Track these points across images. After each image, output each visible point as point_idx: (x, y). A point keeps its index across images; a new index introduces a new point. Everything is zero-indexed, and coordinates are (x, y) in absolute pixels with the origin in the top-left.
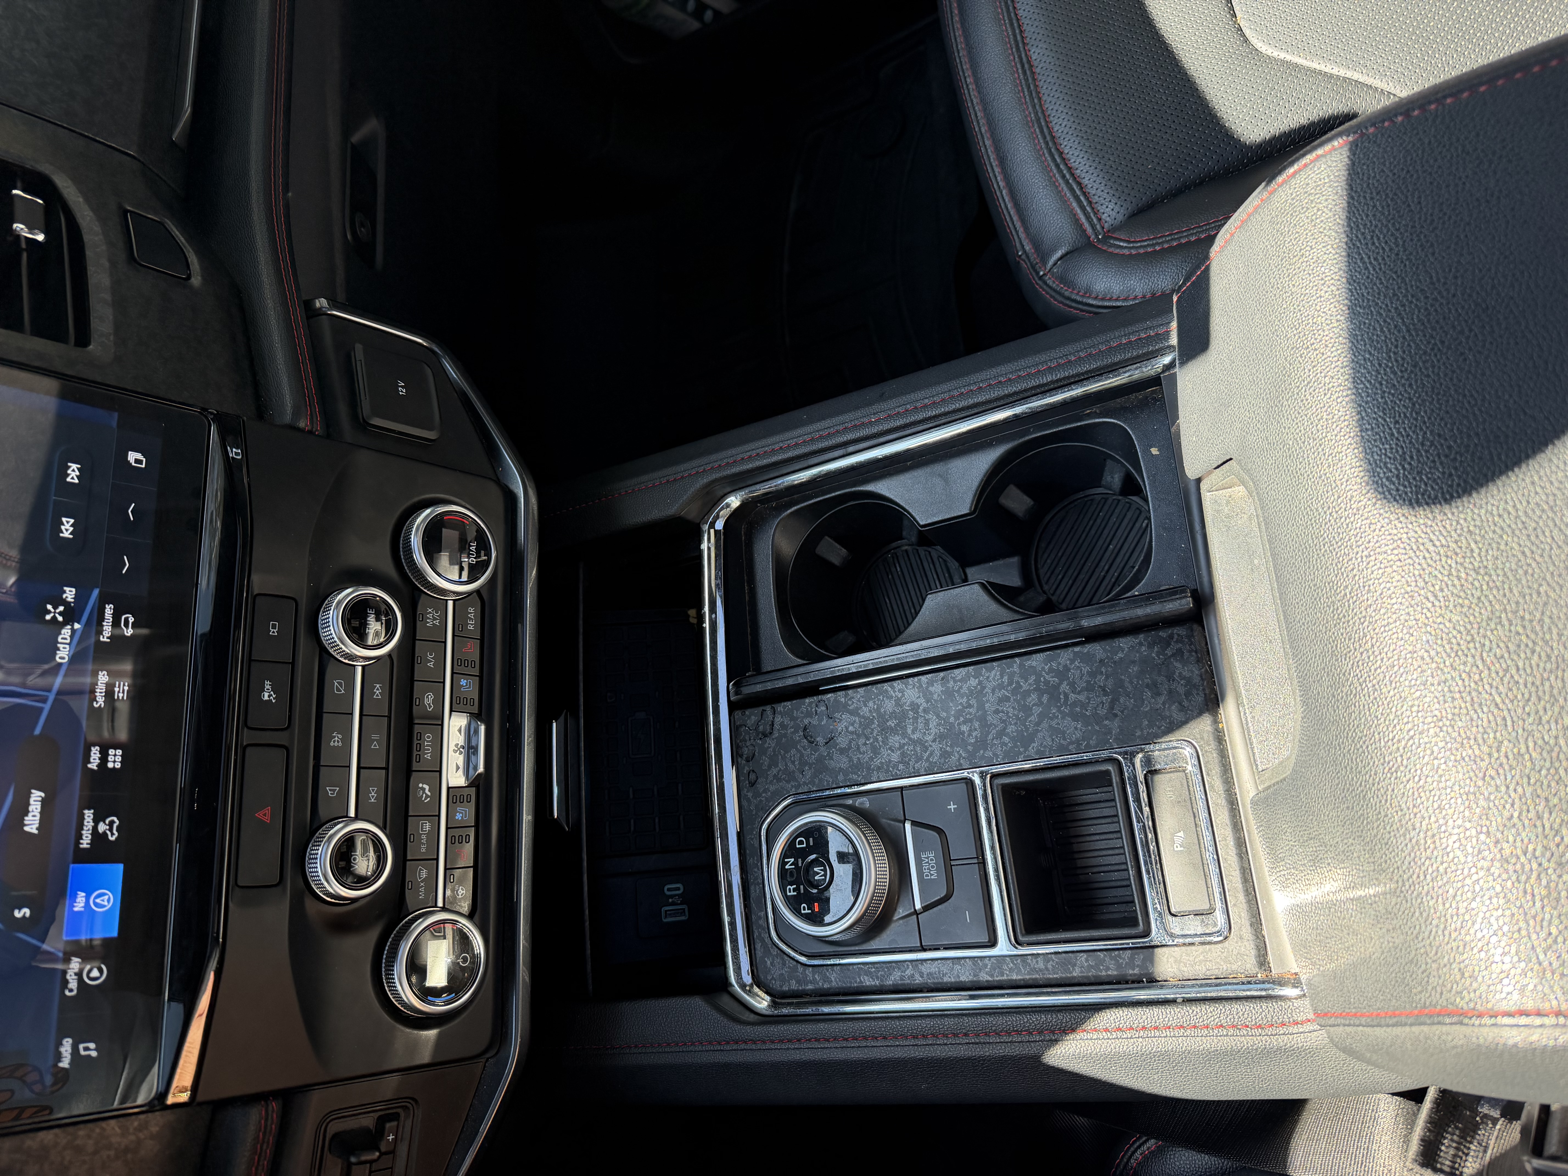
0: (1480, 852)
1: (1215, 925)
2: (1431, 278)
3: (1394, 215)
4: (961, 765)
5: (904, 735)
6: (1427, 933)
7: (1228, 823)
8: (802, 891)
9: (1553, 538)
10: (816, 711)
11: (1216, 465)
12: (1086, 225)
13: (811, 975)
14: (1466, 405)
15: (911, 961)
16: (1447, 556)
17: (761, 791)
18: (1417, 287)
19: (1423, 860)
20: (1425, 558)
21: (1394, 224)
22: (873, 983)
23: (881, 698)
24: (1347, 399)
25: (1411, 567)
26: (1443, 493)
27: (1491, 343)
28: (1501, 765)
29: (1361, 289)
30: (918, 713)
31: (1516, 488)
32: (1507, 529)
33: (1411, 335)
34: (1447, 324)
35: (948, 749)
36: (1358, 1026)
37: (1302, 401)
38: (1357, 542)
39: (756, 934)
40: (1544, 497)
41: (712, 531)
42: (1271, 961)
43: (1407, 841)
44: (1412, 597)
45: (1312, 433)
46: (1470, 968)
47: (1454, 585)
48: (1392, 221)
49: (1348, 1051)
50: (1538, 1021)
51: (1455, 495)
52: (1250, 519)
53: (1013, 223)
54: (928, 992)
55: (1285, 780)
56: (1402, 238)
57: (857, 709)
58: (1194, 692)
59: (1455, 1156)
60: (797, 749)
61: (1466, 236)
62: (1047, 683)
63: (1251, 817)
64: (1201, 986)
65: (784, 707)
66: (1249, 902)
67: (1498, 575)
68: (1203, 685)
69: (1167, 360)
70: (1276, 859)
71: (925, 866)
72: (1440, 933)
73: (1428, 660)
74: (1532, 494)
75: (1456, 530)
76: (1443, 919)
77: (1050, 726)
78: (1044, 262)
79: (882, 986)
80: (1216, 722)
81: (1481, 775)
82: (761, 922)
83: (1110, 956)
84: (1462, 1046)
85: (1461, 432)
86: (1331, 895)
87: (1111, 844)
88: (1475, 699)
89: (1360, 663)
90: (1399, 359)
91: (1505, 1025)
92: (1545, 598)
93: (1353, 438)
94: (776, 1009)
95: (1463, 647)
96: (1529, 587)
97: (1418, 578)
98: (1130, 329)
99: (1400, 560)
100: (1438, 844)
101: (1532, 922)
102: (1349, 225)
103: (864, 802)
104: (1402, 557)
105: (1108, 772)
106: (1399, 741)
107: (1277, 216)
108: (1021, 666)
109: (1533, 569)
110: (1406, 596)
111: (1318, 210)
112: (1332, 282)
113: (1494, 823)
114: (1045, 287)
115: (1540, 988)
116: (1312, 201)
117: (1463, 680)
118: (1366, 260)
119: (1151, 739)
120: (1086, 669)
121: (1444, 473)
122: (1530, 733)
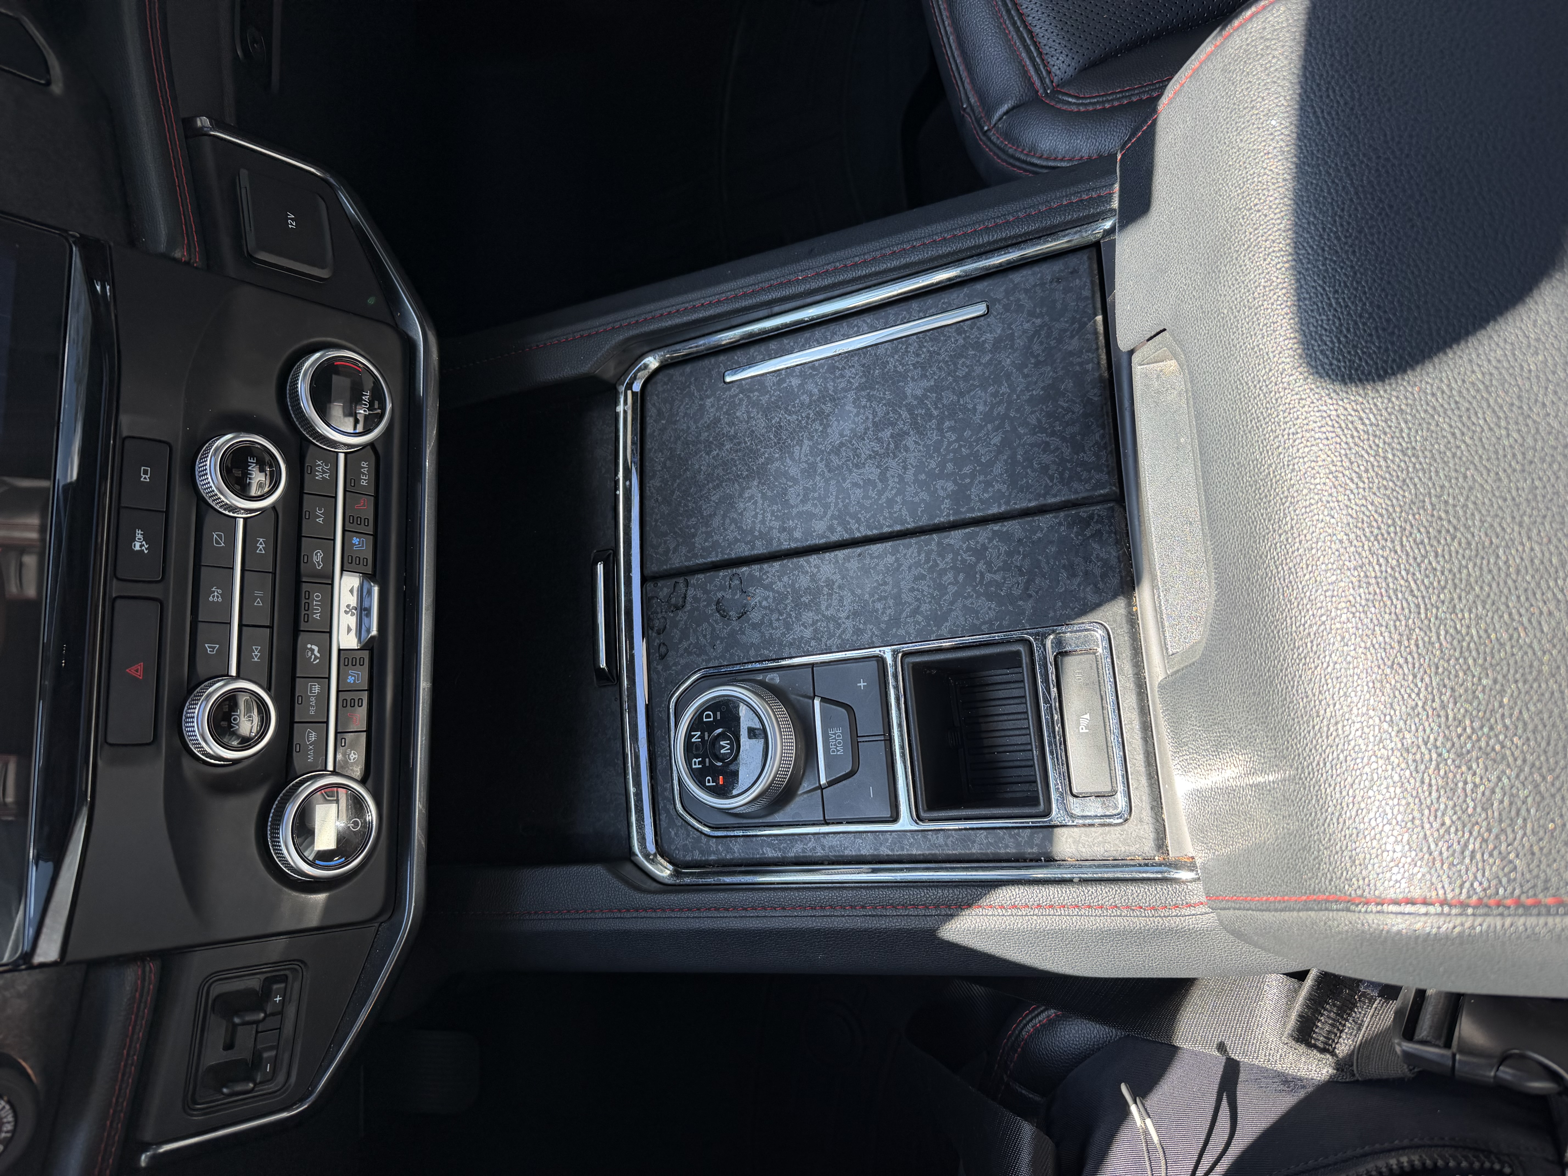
0: (1381, 741)
1: (1116, 807)
2: (1385, 135)
3: (1352, 66)
4: (873, 642)
5: (818, 611)
6: (1322, 821)
7: (1135, 707)
8: (707, 764)
9: (1485, 420)
10: (730, 584)
11: (1149, 336)
12: (1035, 78)
13: (714, 846)
14: (1410, 276)
15: (814, 834)
16: (1375, 436)
17: (671, 664)
18: (1370, 146)
19: (1324, 747)
20: (1352, 437)
21: (1351, 75)
22: (775, 855)
23: (796, 573)
24: (1287, 265)
25: (1338, 446)
26: (1377, 369)
27: (1441, 209)
28: (1410, 653)
29: (1311, 146)
30: (833, 589)
31: (1452, 366)
32: (1440, 409)
33: (1359, 198)
34: (1397, 187)
35: (861, 626)
36: (1248, 910)
37: (1240, 266)
38: (1284, 418)
39: (661, 805)
40: (1480, 376)
41: (629, 392)
42: (1169, 845)
43: (1311, 727)
44: (1336, 477)
45: (1248, 301)
46: (1361, 856)
47: (1380, 466)
48: (1350, 73)
49: (1238, 934)
50: (1423, 909)
51: (1389, 371)
52: (1180, 394)
53: (959, 73)
54: (829, 864)
55: (1194, 664)
56: (1359, 91)
57: (772, 583)
58: (1111, 574)
59: (1329, 1032)
60: (709, 623)
61: (1426, 91)
62: (963, 561)
63: (1158, 701)
64: (1099, 866)
65: (698, 580)
66: (1151, 785)
67: (1425, 457)
68: (1120, 567)
69: (1108, 225)
70: (1179, 745)
71: (832, 742)
72: (1335, 820)
73: (1346, 543)
74: (1468, 373)
75: (1386, 409)
76: (1339, 807)
77: (964, 606)
78: (989, 116)
79: (783, 858)
80: (1130, 605)
81: (1389, 663)
82: (667, 794)
83: (1010, 835)
84: (1347, 931)
85: (1401, 304)
86: (1231, 780)
87: (1019, 724)
88: (1391, 585)
89: (1278, 545)
90: (1345, 223)
91: (1392, 913)
92: (1470, 483)
93: (1290, 307)
94: (677, 877)
95: (1384, 531)
96: (1456, 471)
97: (1344, 458)
98: (1072, 189)
99: (1328, 439)
100: (1340, 732)
101: (1426, 812)
102: (1304, 75)
103: (775, 678)
104: (1330, 435)
105: (1018, 653)
106: (1311, 626)
107: (1230, 63)
108: (939, 544)
109: (1462, 452)
110: (1331, 476)
111: (1274, 57)
112: (1281, 137)
113: (1398, 713)
114: (989, 143)
115: (1428, 877)
116: (1268, 47)
117: (1380, 566)
118: (1319, 114)
119: (1064, 620)
120: (1004, 548)
121: (1379, 348)
122: (1442, 621)
